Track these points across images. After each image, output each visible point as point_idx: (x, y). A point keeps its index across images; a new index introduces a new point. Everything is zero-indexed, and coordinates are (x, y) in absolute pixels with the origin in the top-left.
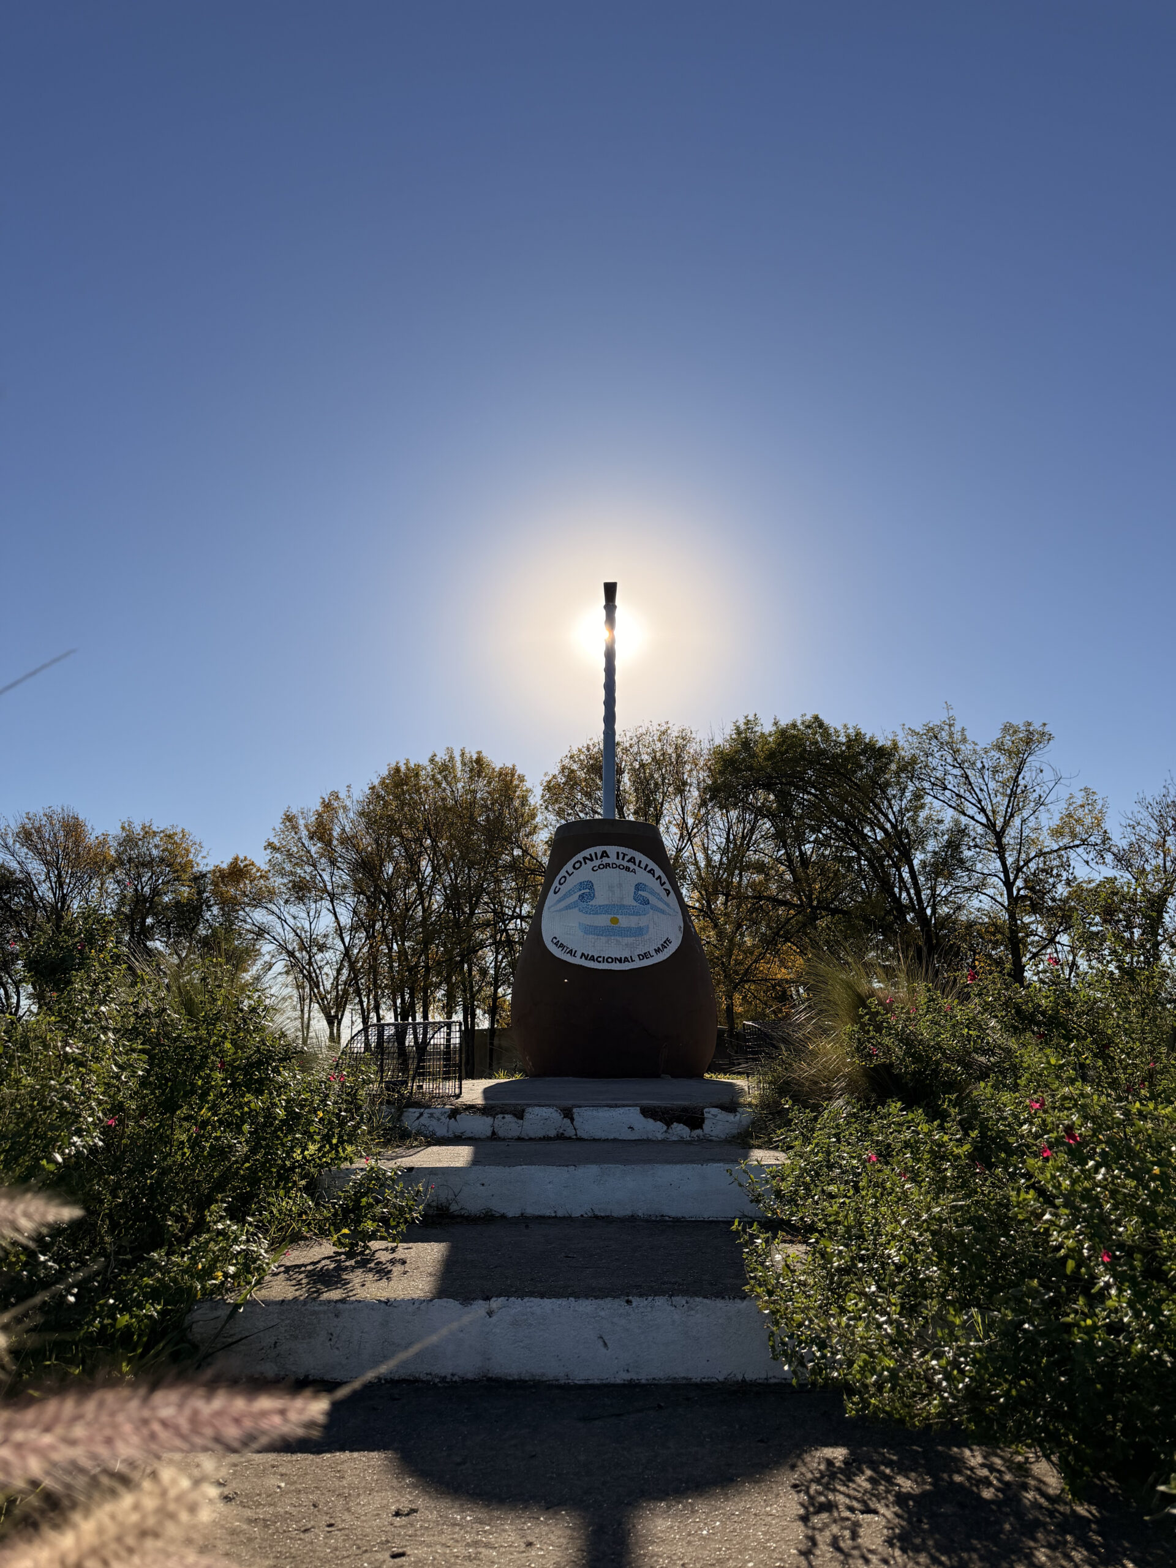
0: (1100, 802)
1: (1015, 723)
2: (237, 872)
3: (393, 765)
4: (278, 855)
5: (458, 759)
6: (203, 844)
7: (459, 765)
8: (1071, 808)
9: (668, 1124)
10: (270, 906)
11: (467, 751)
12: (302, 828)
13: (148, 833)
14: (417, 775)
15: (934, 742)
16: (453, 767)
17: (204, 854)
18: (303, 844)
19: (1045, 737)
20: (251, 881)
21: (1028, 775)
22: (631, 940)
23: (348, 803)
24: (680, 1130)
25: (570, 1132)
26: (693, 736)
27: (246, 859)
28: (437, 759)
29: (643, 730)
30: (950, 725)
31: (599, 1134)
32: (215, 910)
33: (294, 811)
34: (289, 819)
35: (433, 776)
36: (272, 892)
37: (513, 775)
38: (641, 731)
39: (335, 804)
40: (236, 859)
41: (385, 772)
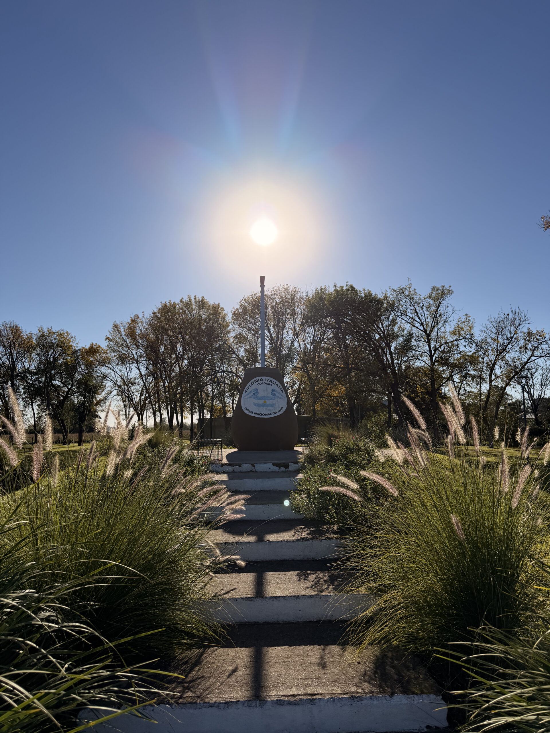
0: (472, 320)
1: (437, 286)
2: (93, 350)
3: (164, 303)
4: (111, 343)
5: (193, 300)
6: (76, 338)
7: (193, 302)
8: (459, 323)
9: (280, 468)
10: (108, 365)
11: (197, 297)
12: (122, 330)
13: (50, 333)
14: (175, 308)
15: (402, 295)
16: (191, 304)
17: (77, 342)
18: (123, 338)
19: (450, 292)
20: (100, 355)
21: (442, 309)
22: (270, 408)
23: (143, 319)
24: (283, 469)
25: (254, 470)
26: (299, 290)
27: (96, 344)
28: (183, 300)
29: (276, 288)
30: (410, 288)
31: (261, 470)
32: (83, 367)
33: (118, 323)
34: (116, 326)
35: (182, 308)
36: (109, 359)
37: (219, 308)
38: (275, 288)
39: (138, 320)
40: (92, 344)
41: (160, 306)
